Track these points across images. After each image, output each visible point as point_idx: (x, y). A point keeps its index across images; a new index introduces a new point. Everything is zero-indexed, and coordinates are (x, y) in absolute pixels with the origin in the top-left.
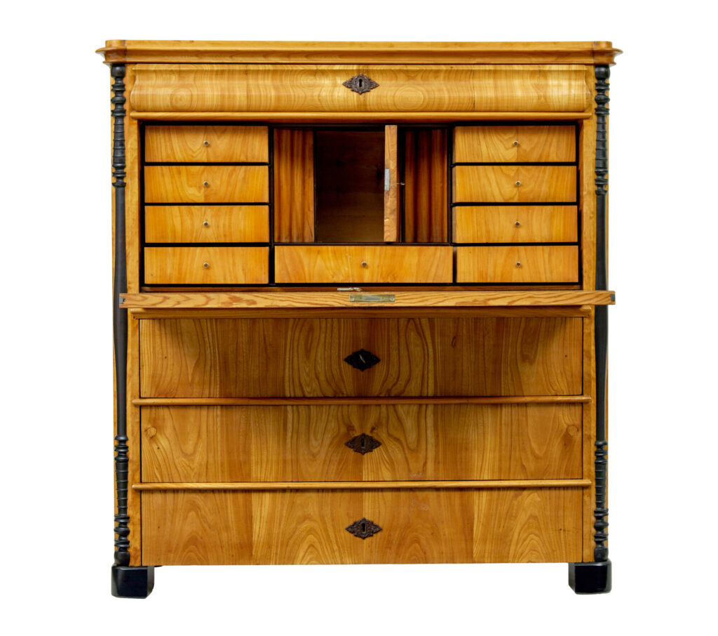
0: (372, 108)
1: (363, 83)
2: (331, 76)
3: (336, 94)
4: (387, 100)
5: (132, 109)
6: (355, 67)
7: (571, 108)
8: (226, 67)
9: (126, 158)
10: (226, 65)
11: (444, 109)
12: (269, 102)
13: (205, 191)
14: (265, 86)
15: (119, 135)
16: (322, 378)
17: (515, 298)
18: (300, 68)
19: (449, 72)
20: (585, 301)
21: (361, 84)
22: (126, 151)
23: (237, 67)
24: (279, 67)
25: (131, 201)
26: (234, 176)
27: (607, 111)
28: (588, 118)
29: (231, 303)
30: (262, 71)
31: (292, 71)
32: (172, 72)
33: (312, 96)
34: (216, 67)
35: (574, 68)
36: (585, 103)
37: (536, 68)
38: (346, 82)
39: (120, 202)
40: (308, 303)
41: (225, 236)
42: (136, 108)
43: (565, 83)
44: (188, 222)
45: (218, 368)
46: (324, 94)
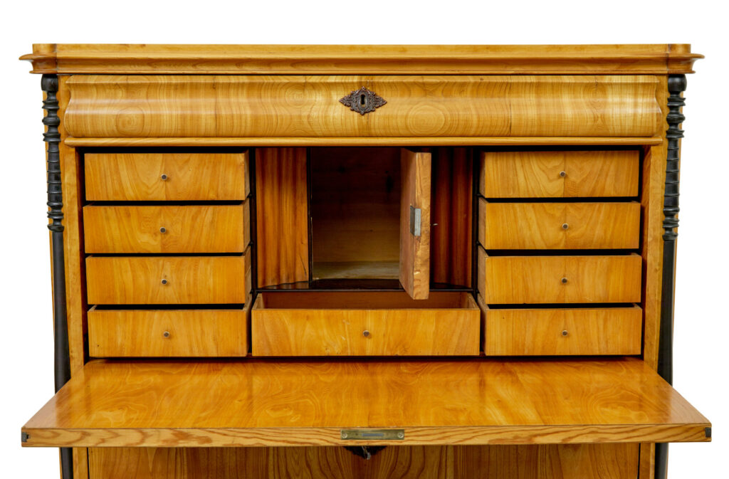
0: (378, 132)
1: (366, 100)
2: (324, 92)
3: (331, 114)
4: (397, 123)
5: (68, 135)
6: (356, 79)
7: (637, 132)
8: (187, 80)
9: (63, 195)
10: (188, 76)
11: (472, 133)
12: (243, 124)
13: (162, 239)
14: (239, 105)
15: (53, 165)
16: (315, 466)
17: (571, 434)
18: (284, 80)
19: (477, 86)
20: (669, 437)
21: (364, 101)
22: (62, 185)
23: (202, 80)
24: (256, 79)
25: (71, 250)
26: (198, 220)
27: (680, 134)
28: (656, 145)
29: (175, 441)
30: (234, 84)
31: (273, 84)
32: (117, 86)
33: (300, 117)
34: (174, 80)
35: (641, 79)
36: (655, 126)
37: (592, 80)
38: (343, 99)
39: (58, 250)
40: (284, 441)
41: (189, 295)
42: (72, 133)
43: (629, 100)
44: (141, 279)
45: (185, 455)
46: (314, 114)
